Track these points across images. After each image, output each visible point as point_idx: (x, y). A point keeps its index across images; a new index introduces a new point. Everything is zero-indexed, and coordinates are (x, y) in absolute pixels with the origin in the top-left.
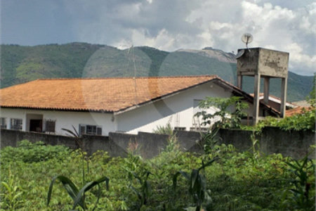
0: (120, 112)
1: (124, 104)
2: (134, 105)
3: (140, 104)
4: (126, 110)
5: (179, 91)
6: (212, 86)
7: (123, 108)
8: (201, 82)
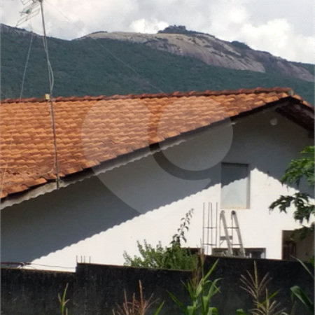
0: (9, 204)
1: (18, 179)
2: (50, 181)
3: (68, 178)
4: (27, 198)
5: (183, 135)
6: (274, 123)
7: (19, 189)
8: (245, 109)
